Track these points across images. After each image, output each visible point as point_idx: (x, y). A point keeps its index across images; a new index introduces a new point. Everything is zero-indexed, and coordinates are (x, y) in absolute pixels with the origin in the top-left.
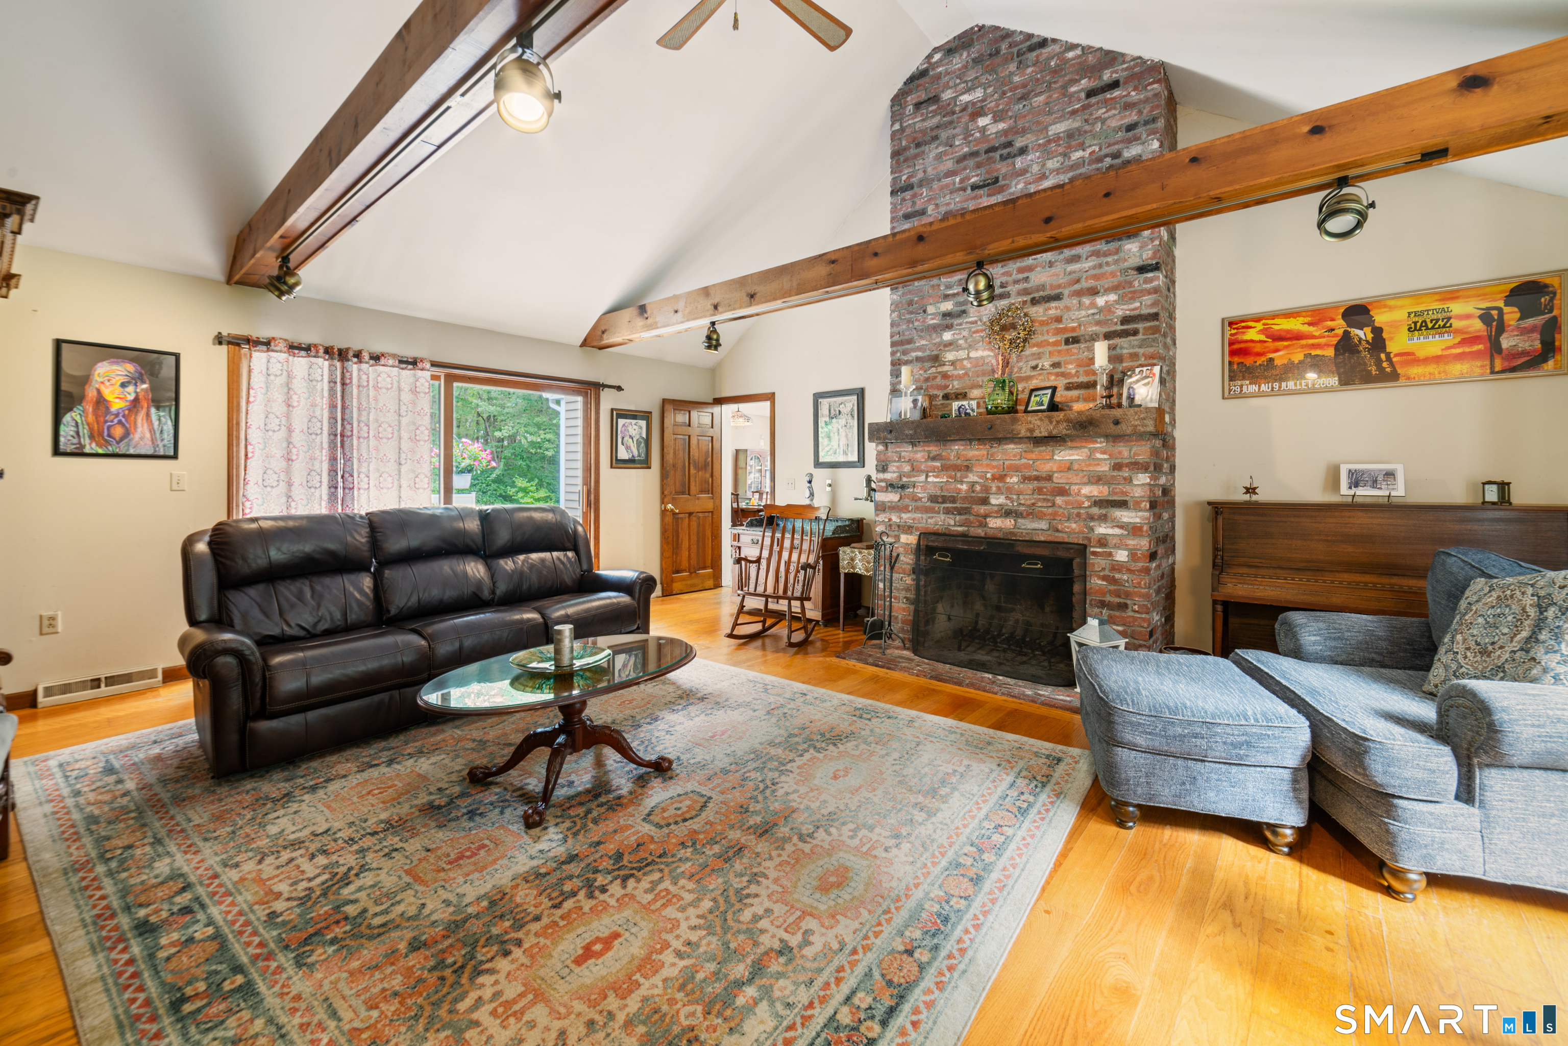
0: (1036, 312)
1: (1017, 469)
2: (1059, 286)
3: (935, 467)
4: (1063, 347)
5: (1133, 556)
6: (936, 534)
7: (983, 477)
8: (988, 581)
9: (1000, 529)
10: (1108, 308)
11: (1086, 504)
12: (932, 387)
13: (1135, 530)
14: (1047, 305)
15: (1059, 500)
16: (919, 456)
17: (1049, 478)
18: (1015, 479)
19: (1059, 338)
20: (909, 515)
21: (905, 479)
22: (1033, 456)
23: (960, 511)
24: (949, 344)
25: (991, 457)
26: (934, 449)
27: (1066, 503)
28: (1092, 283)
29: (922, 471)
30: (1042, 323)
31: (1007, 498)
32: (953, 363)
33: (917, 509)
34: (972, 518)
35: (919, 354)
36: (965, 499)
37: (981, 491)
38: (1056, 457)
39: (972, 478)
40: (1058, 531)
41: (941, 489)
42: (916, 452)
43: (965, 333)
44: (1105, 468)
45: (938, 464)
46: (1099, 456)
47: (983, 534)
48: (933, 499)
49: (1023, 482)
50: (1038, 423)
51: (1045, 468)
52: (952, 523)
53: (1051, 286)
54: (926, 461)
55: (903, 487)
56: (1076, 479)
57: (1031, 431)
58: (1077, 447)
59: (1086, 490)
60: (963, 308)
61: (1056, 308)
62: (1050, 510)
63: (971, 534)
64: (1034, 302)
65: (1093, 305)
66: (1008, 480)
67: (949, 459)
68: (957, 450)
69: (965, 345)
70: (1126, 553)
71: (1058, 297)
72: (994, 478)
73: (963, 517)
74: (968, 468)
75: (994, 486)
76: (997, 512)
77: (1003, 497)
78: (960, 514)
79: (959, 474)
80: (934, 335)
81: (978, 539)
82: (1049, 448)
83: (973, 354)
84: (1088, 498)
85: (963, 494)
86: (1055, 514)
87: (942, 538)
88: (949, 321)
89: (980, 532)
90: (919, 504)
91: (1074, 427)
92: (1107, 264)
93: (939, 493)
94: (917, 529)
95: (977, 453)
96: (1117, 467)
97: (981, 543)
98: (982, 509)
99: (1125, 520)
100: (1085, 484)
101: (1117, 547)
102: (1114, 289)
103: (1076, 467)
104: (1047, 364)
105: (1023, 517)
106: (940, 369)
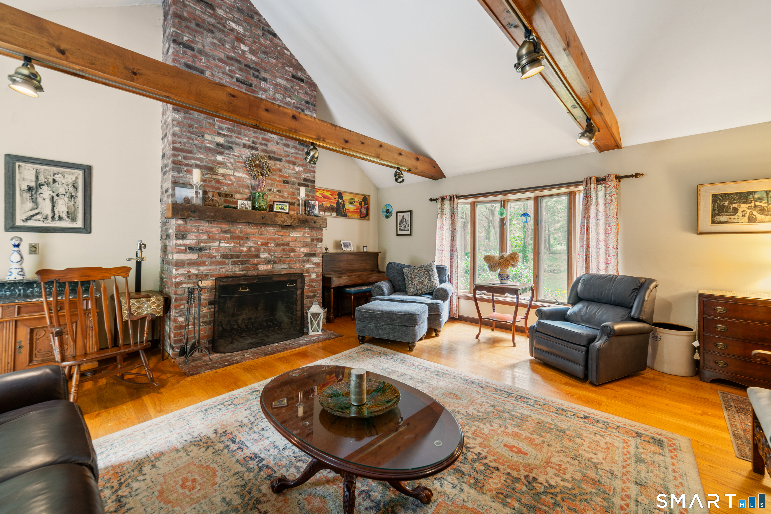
0: (271, 163)
1: (273, 240)
2: (281, 155)
3: (226, 237)
4: (282, 184)
5: (317, 275)
6: (227, 277)
7: (256, 243)
8: (228, 301)
9: (265, 270)
10: (298, 173)
11: (302, 256)
12: (208, 186)
13: (317, 265)
14: (276, 162)
15: (292, 254)
16: (214, 229)
17: (288, 244)
18: (273, 245)
19: (280, 179)
20: (205, 268)
21: (202, 244)
22: (281, 234)
23: (242, 263)
24: (220, 163)
25: (261, 234)
26: (225, 226)
27: (295, 255)
28: (293, 159)
29: (217, 239)
30: (274, 170)
31: (269, 254)
32: (224, 175)
33: (212, 263)
34: (249, 266)
35: (198, 163)
36: (245, 256)
37: (255, 251)
38: (291, 235)
39: (250, 244)
40: (291, 268)
41: (230, 250)
42: (212, 227)
43: (232, 160)
44: (308, 240)
45: (228, 235)
46: (307, 235)
47: (256, 274)
48: (224, 256)
49: (277, 246)
50: (286, 218)
51: (287, 239)
52: (237, 269)
53: (277, 153)
54: (219, 233)
55: (201, 249)
56: (298, 245)
57: (283, 222)
58: (299, 231)
59: (302, 250)
60: (231, 145)
61: (280, 165)
62: (288, 259)
63: (249, 274)
64: (270, 158)
65: (294, 169)
66: (269, 245)
67: (235, 233)
68: (239, 228)
69: (231, 167)
70: (315, 274)
71: (280, 160)
72: (262, 244)
73: (244, 266)
74: (247, 238)
75: (262, 249)
76: (263, 262)
77: (267, 254)
78: (242, 264)
79: (242, 242)
80: (210, 155)
81: (253, 277)
82: (288, 231)
83: (237, 174)
84: (303, 253)
85: (244, 253)
86: (290, 261)
87: (231, 279)
88: (220, 149)
89: (255, 273)
90: (214, 260)
91: (301, 223)
92: (299, 154)
93: (228, 253)
94: (212, 276)
95: (253, 230)
96: (313, 240)
97: (255, 279)
98: (256, 261)
99: (315, 261)
100: (302, 247)
101: (312, 272)
102: (302, 165)
103: (299, 239)
104: (275, 190)
105: (276, 263)
106: (214, 177)
